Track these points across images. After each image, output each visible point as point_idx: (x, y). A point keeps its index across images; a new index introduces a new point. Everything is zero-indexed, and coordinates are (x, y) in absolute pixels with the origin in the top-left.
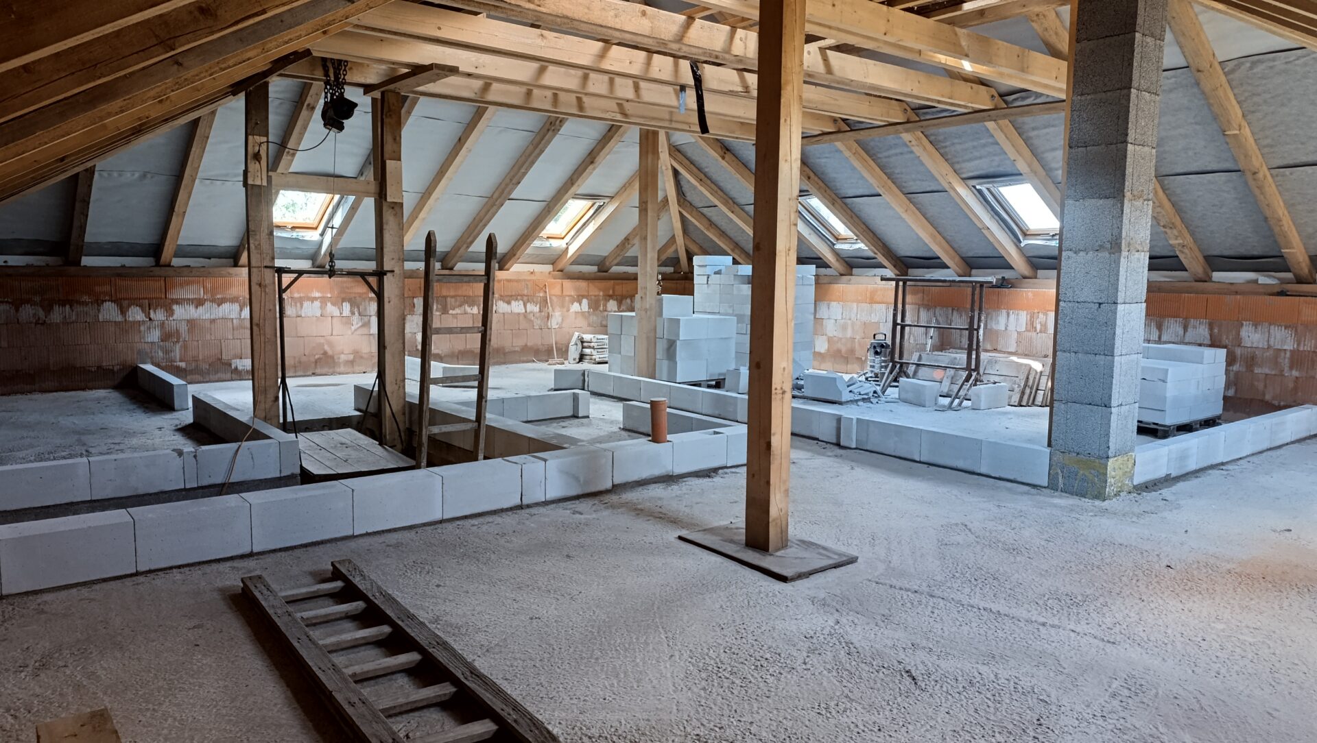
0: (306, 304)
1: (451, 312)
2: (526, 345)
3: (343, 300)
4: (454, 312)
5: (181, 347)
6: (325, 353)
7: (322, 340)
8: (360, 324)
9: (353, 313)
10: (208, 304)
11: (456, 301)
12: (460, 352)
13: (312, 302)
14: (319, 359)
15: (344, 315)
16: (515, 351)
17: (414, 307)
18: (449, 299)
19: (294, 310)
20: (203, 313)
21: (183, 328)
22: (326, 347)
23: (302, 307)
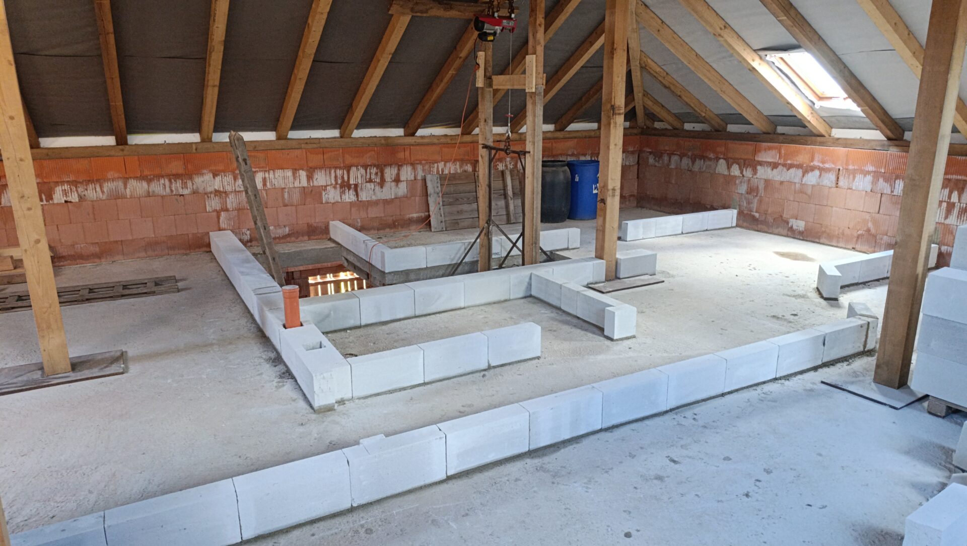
0: (859, 178)
3: (898, 177)
5: (758, 200)
6: (868, 231)
7: (868, 216)
10: (780, 167)
13: (865, 176)
14: (862, 235)
15: (896, 193)
19: (846, 182)
20: (776, 175)
21: (761, 186)
22: (870, 225)
23: (854, 179)
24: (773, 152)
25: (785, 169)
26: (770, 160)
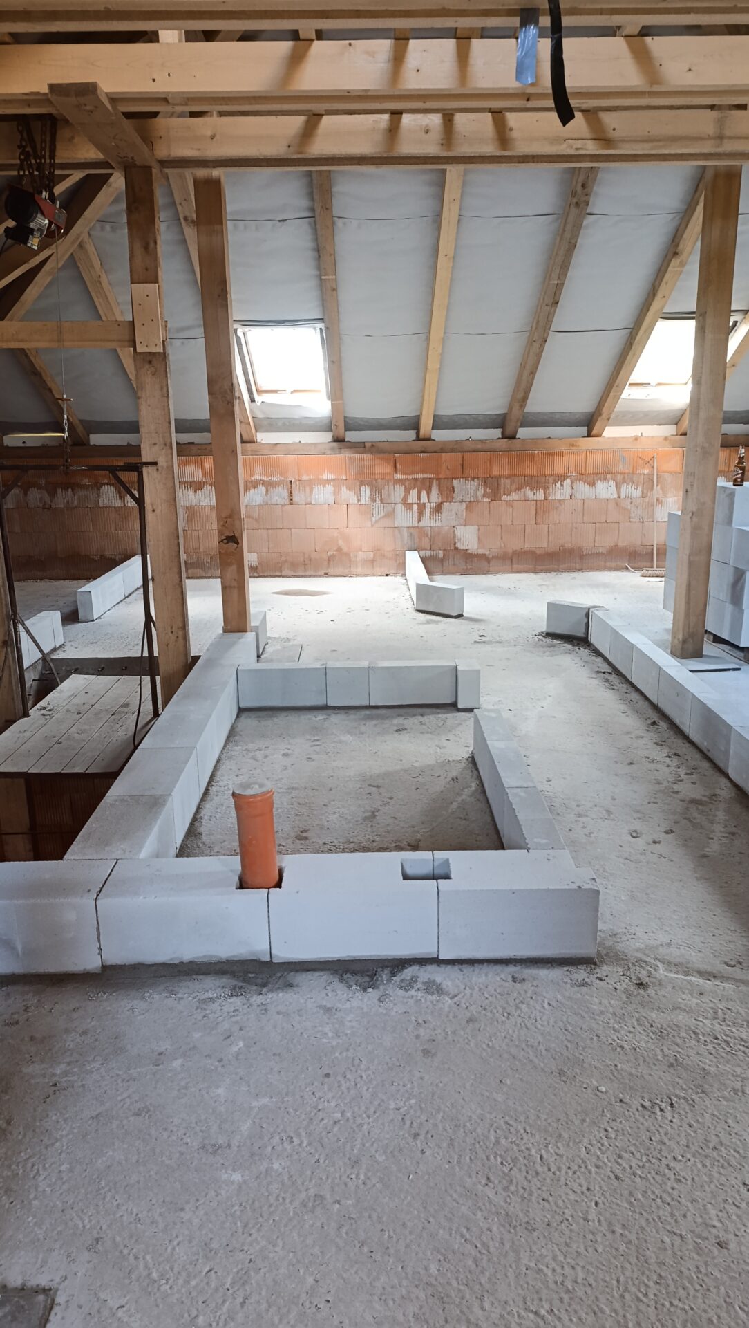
0: (317, 489)
1: (504, 497)
2: (616, 546)
3: (362, 483)
4: (509, 498)
6: (339, 550)
7: (336, 533)
8: (382, 514)
9: (374, 500)
11: (513, 482)
12: (515, 552)
13: (324, 486)
14: (333, 556)
15: (363, 502)
16: (598, 554)
17: (454, 492)
18: (502, 481)
19: (303, 496)
22: (341, 542)
23: (311, 491)
24: (193, 468)
26: (190, 479)
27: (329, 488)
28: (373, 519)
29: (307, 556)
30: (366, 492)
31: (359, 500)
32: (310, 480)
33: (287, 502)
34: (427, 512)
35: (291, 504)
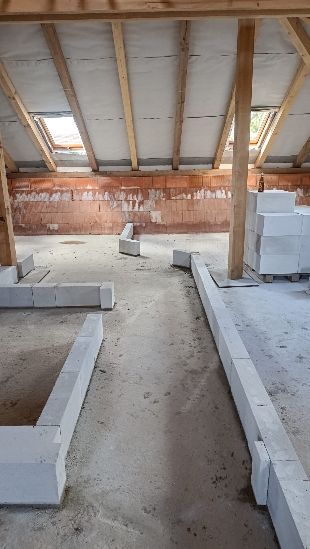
0: (84, 193)
1: (173, 198)
2: (226, 221)
3: (105, 191)
4: (175, 198)
5: (22, 216)
6: (96, 222)
7: (94, 214)
8: (116, 205)
9: (111, 199)
10: (33, 193)
11: (176, 191)
12: (178, 224)
13: (88, 192)
14: (93, 225)
15: (106, 200)
16: (217, 224)
17: (149, 195)
18: (171, 190)
19: (78, 197)
20: (31, 198)
21: (22, 206)
22: (97, 219)
23: (82, 195)
24: (25, 184)
25: (36, 194)
26: (25, 189)
27: (90, 193)
28: (111, 208)
29: (81, 225)
30: (107, 195)
31: (104, 199)
32: (81, 189)
33: (71, 200)
34: (137, 204)
35: (73, 201)
